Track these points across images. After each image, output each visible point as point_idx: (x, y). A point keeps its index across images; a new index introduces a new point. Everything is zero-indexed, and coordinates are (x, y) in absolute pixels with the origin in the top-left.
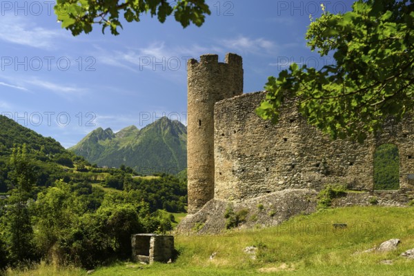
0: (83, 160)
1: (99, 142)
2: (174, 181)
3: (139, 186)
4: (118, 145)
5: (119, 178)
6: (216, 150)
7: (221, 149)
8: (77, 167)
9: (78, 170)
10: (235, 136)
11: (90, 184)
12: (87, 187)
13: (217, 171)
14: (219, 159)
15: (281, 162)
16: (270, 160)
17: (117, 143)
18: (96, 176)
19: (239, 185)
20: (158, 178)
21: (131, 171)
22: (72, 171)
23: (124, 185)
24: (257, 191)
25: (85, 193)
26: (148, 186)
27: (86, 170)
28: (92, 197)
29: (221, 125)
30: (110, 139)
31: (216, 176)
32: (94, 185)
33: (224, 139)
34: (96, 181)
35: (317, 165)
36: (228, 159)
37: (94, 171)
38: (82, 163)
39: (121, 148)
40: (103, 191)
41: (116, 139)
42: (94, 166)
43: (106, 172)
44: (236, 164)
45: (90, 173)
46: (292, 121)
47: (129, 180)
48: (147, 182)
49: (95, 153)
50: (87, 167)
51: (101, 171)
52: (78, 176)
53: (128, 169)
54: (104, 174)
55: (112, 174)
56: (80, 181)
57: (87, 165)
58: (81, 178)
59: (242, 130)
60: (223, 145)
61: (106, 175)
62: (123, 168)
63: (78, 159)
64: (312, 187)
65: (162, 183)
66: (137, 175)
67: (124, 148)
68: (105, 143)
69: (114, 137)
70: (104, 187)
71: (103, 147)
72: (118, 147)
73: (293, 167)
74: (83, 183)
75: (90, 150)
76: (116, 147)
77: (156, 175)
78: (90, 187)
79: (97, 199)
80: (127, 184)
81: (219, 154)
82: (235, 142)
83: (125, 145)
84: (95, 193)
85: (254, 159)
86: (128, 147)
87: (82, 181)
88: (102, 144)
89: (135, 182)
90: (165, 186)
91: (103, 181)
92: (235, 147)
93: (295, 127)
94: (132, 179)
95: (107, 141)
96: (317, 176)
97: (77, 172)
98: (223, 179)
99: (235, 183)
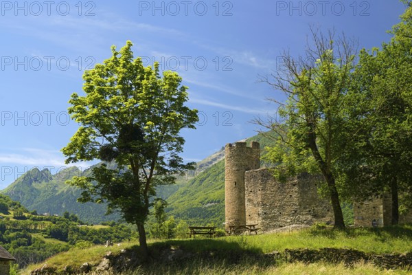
0: (20, 206)
1: (34, 184)
2: (125, 231)
3: (85, 237)
4: (56, 189)
5: (63, 227)
6: (246, 200)
7: (249, 200)
8: (14, 214)
9: (14, 218)
10: (259, 192)
11: (29, 234)
12: (27, 237)
13: (247, 214)
14: (248, 207)
15: (288, 209)
16: (282, 207)
17: (55, 187)
18: (36, 225)
19: (263, 223)
20: (107, 227)
21: (75, 219)
22: (8, 219)
23: (69, 235)
24: (274, 226)
25: (24, 245)
26: (96, 236)
27: (24, 218)
28: (32, 249)
29: (250, 185)
30: (47, 181)
31: (247, 217)
32: (34, 236)
33: (251, 194)
34: (36, 231)
35: (310, 211)
36: (255, 206)
37: (34, 219)
38: (20, 209)
39: (60, 192)
40: (44, 242)
41: (54, 181)
42: (33, 214)
43: (47, 220)
44: (260, 210)
45: (29, 221)
46: (294, 185)
47: (74, 230)
48: (95, 232)
49: (28, 198)
50: (26, 215)
51: (42, 219)
52: (15, 225)
53: (72, 216)
54: (46, 222)
55: (54, 223)
56: (17, 230)
57: (25, 212)
58: (19, 227)
59: (263, 189)
60: (251, 198)
61: (48, 223)
62: (67, 216)
63: (14, 204)
64: (307, 223)
65: (112, 233)
66: (82, 224)
67: (63, 192)
68: (40, 186)
69: (51, 179)
70: (46, 237)
71: (39, 191)
72: (57, 191)
73: (296, 212)
74: (21, 233)
75: (23, 194)
76: (54, 191)
77: (105, 225)
78: (30, 238)
79: (38, 252)
80: (72, 233)
81: (248, 203)
82: (260, 197)
83: (65, 189)
84: (35, 244)
85: (272, 207)
86: (68, 192)
87: (20, 230)
88: (38, 187)
89: (82, 232)
90: (115, 237)
91: (45, 231)
92: (260, 200)
93: (296, 188)
94: (78, 229)
95: (44, 183)
96: (310, 217)
97: (14, 220)
98: (251, 219)
99: (260, 222)
